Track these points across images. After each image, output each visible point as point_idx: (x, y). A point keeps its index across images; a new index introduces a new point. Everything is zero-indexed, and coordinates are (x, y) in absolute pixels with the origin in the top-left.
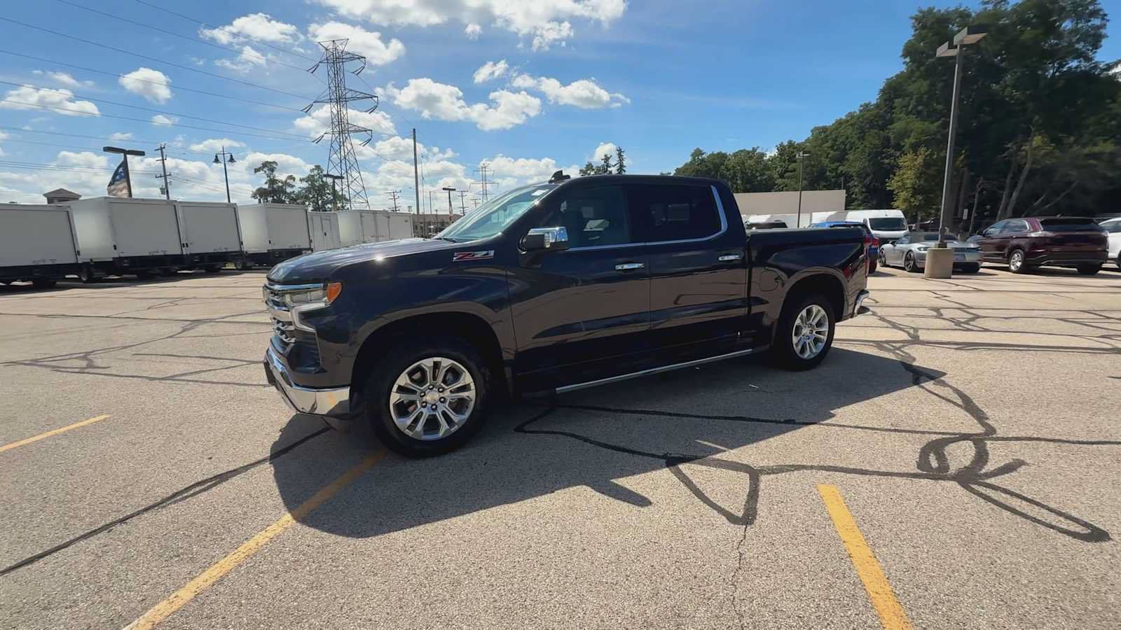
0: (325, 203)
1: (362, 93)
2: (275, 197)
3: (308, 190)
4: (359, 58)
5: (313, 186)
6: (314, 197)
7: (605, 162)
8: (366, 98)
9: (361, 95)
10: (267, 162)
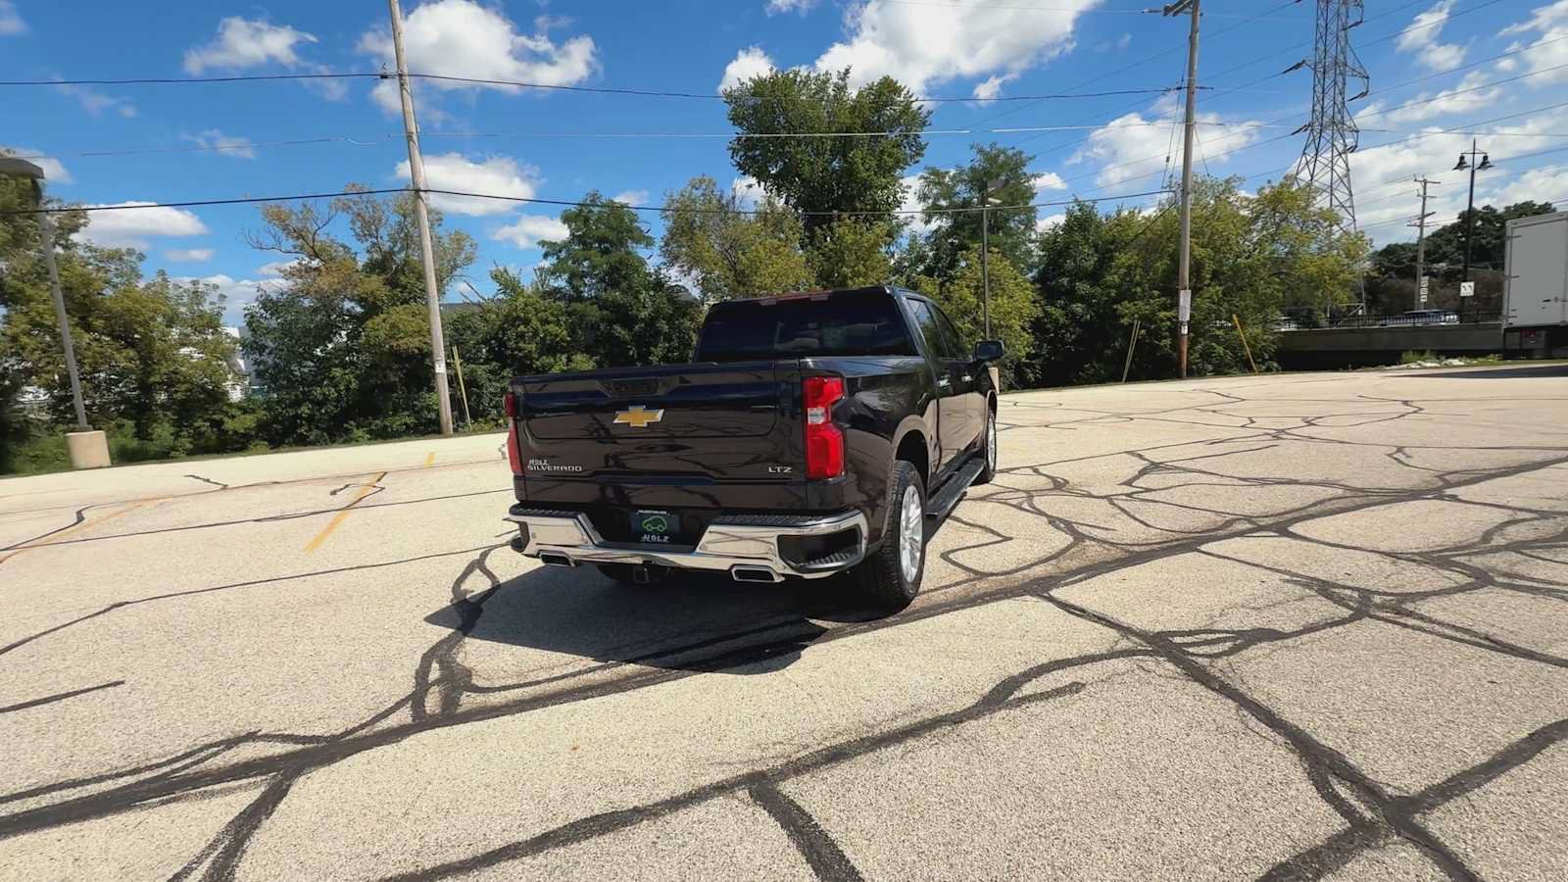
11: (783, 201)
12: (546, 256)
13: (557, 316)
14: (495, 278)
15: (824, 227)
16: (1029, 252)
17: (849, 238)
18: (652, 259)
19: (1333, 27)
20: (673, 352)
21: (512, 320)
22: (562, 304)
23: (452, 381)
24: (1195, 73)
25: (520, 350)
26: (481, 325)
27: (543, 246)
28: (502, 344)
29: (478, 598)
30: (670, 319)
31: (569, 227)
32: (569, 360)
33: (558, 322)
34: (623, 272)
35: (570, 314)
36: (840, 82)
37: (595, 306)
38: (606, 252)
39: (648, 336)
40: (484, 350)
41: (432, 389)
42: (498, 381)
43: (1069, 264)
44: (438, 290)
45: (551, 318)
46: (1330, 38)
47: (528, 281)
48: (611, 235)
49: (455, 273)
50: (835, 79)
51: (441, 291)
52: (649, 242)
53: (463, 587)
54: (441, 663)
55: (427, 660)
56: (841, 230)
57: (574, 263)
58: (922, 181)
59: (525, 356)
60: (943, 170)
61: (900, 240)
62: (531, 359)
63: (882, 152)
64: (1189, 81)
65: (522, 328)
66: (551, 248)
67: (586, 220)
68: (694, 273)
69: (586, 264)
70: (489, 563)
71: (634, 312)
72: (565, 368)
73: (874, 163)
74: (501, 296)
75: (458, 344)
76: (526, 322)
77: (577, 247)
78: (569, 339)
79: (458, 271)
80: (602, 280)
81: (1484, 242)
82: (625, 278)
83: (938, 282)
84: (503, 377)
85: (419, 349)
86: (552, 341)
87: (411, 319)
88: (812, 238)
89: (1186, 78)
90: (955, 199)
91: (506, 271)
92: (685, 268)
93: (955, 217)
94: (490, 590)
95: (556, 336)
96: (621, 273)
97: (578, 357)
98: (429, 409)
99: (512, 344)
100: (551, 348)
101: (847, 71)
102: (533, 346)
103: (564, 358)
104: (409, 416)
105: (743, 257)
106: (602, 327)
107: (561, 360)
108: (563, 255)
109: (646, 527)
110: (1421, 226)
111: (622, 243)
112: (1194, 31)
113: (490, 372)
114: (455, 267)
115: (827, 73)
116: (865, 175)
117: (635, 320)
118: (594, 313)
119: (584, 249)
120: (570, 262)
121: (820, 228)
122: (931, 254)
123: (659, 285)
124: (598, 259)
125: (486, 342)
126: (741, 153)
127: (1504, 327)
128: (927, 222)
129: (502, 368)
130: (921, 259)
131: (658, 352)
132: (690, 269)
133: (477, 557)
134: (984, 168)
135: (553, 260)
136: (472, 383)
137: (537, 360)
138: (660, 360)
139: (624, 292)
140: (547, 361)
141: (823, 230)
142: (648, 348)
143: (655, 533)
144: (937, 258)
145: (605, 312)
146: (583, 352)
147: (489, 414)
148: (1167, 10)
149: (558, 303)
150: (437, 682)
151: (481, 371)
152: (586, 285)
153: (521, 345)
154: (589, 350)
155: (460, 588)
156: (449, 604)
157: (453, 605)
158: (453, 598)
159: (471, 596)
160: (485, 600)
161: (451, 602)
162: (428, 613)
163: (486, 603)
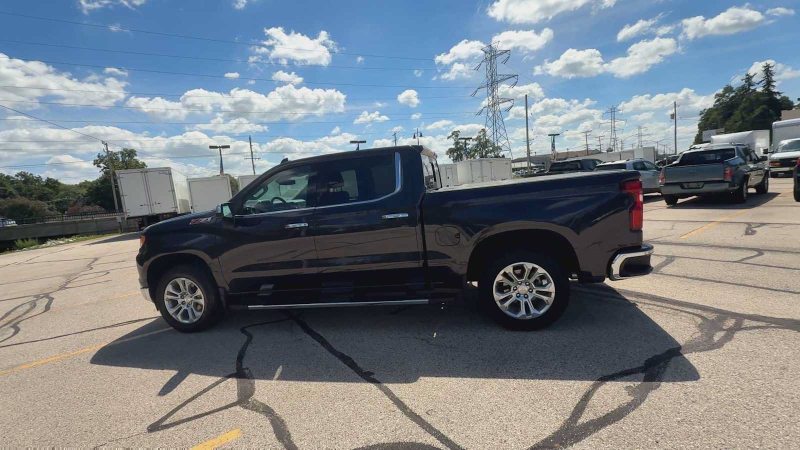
0: (487, 152)
1: (507, 75)
2: (458, 153)
3: (477, 146)
4: (506, 52)
5: (480, 143)
6: (480, 149)
7: (746, 82)
8: (511, 77)
9: (507, 77)
10: (455, 132)
29: (625, 377)
53: (630, 399)
54: (711, 338)
55: (719, 345)
150: (722, 330)
155: (633, 401)
156: (663, 384)
157: (661, 381)
158: (653, 389)
159: (635, 383)
160: (632, 369)
161: (660, 385)
162: (689, 383)
163: (637, 365)
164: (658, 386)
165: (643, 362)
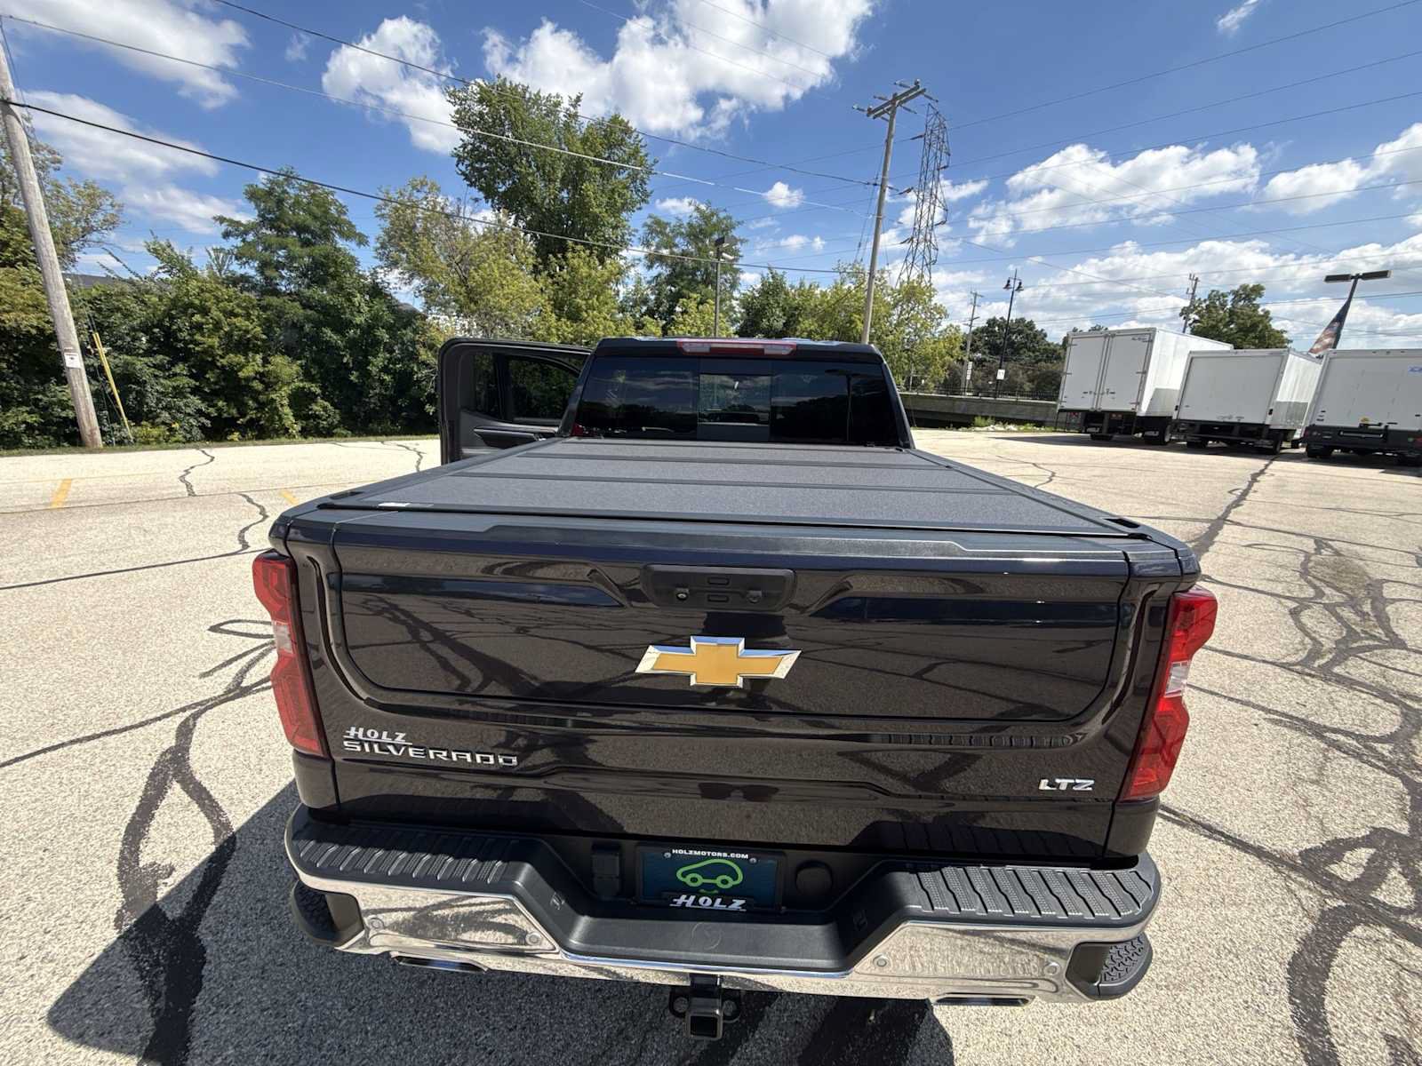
11: (512, 220)
12: (226, 235)
13: (245, 308)
14: (156, 252)
15: (559, 256)
16: (732, 308)
17: (584, 271)
18: (366, 260)
19: (932, 167)
20: (395, 364)
21: (181, 307)
22: (253, 295)
23: (94, 373)
24: (887, 174)
25: (197, 344)
26: (135, 307)
27: (221, 223)
28: (170, 334)
29: (198, 880)
30: (390, 328)
31: (257, 206)
32: (266, 361)
33: (248, 317)
34: (332, 270)
35: (264, 308)
36: (572, 109)
37: (297, 304)
38: (306, 243)
39: (366, 345)
40: (144, 339)
41: (63, 381)
42: (168, 378)
43: (765, 323)
44: (61, 256)
45: (238, 310)
46: (929, 173)
47: (201, 262)
48: (315, 226)
49: (88, 237)
50: (565, 104)
51: (66, 256)
52: (362, 240)
53: (145, 860)
56: (575, 261)
57: (265, 249)
58: (646, 228)
59: (205, 352)
60: (666, 221)
61: (627, 280)
62: (213, 357)
63: (613, 191)
64: (883, 180)
65: (197, 318)
66: (233, 229)
67: (280, 202)
68: (416, 282)
69: (281, 253)
70: (200, 760)
71: (348, 316)
72: (261, 370)
73: (605, 200)
74: (165, 276)
75: (100, 328)
76: (205, 311)
77: (269, 232)
78: (264, 337)
79: (94, 236)
80: (304, 275)
81: (998, 342)
82: (334, 277)
83: (661, 325)
84: (175, 375)
85: (37, 328)
86: (241, 337)
87: (22, 288)
88: (546, 264)
89: (880, 177)
90: (675, 250)
91: (169, 246)
92: (406, 276)
93: (673, 266)
94: (211, 859)
95: (247, 332)
96: (325, 270)
97: (278, 360)
98: (64, 405)
99: (184, 335)
100: (243, 345)
101: (578, 99)
102: (215, 341)
103: (259, 357)
104: (29, 413)
105: (475, 274)
106: (307, 327)
107: (254, 361)
108: (250, 237)
109: (687, 880)
110: (971, 326)
111: (326, 236)
112: (890, 136)
113: (155, 366)
114: (89, 230)
115: (558, 96)
116: (597, 210)
117: (349, 324)
118: (295, 311)
119: (278, 236)
120: (260, 248)
121: (555, 256)
122: (653, 297)
123: (376, 291)
124: (297, 250)
125: (146, 329)
126: (467, 162)
127: (1058, 408)
128: (650, 267)
129: (173, 364)
130: (645, 301)
131: (378, 361)
132: (412, 276)
133: (170, 741)
134: (700, 225)
135: (238, 242)
136: (126, 379)
137: (222, 357)
138: (380, 371)
139: (332, 292)
140: (236, 359)
141: (557, 258)
142: (366, 357)
143: (709, 889)
144: (658, 303)
145: (309, 312)
146: (283, 354)
147: (158, 417)
148: (870, 112)
149: (246, 293)
151: (141, 365)
152: (283, 277)
153: (198, 337)
154: (289, 351)
155: (137, 862)
156: (112, 935)
157: (123, 938)
158: (123, 907)
159: (168, 889)
160: (206, 906)
161: (118, 925)
162: (57, 990)
163: (209, 920)
164: (119, 921)
165: (207, 939)
